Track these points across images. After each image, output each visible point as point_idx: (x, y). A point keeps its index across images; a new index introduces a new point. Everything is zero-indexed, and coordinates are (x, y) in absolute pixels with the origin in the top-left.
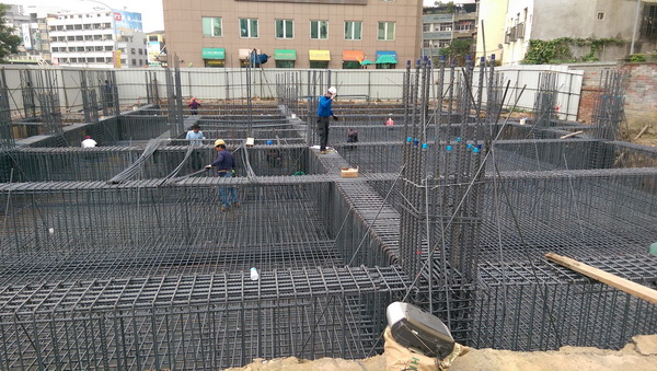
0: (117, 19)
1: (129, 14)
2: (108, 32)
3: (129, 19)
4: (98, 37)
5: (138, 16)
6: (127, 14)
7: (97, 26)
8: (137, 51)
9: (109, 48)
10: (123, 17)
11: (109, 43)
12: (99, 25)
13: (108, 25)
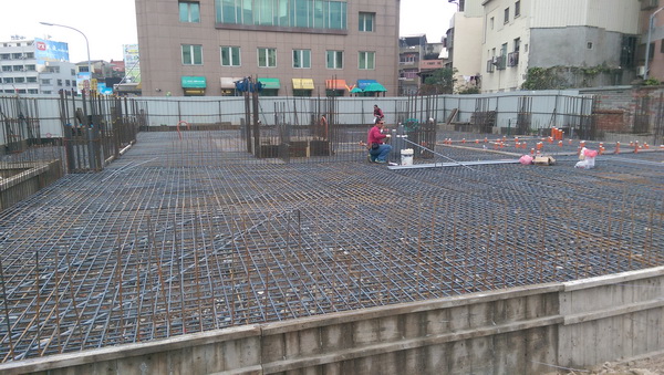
0: (41, 49)
1: (55, 43)
2: (30, 62)
3: (54, 48)
4: (18, 68)
5: (65, 46)
6: (53, 43)
7: (17, 56)
8: (64, 82)
9: (32, 80)
10: (48, 47)
11: (32, 74)
12: (20, 54)
13: (30, 55)
